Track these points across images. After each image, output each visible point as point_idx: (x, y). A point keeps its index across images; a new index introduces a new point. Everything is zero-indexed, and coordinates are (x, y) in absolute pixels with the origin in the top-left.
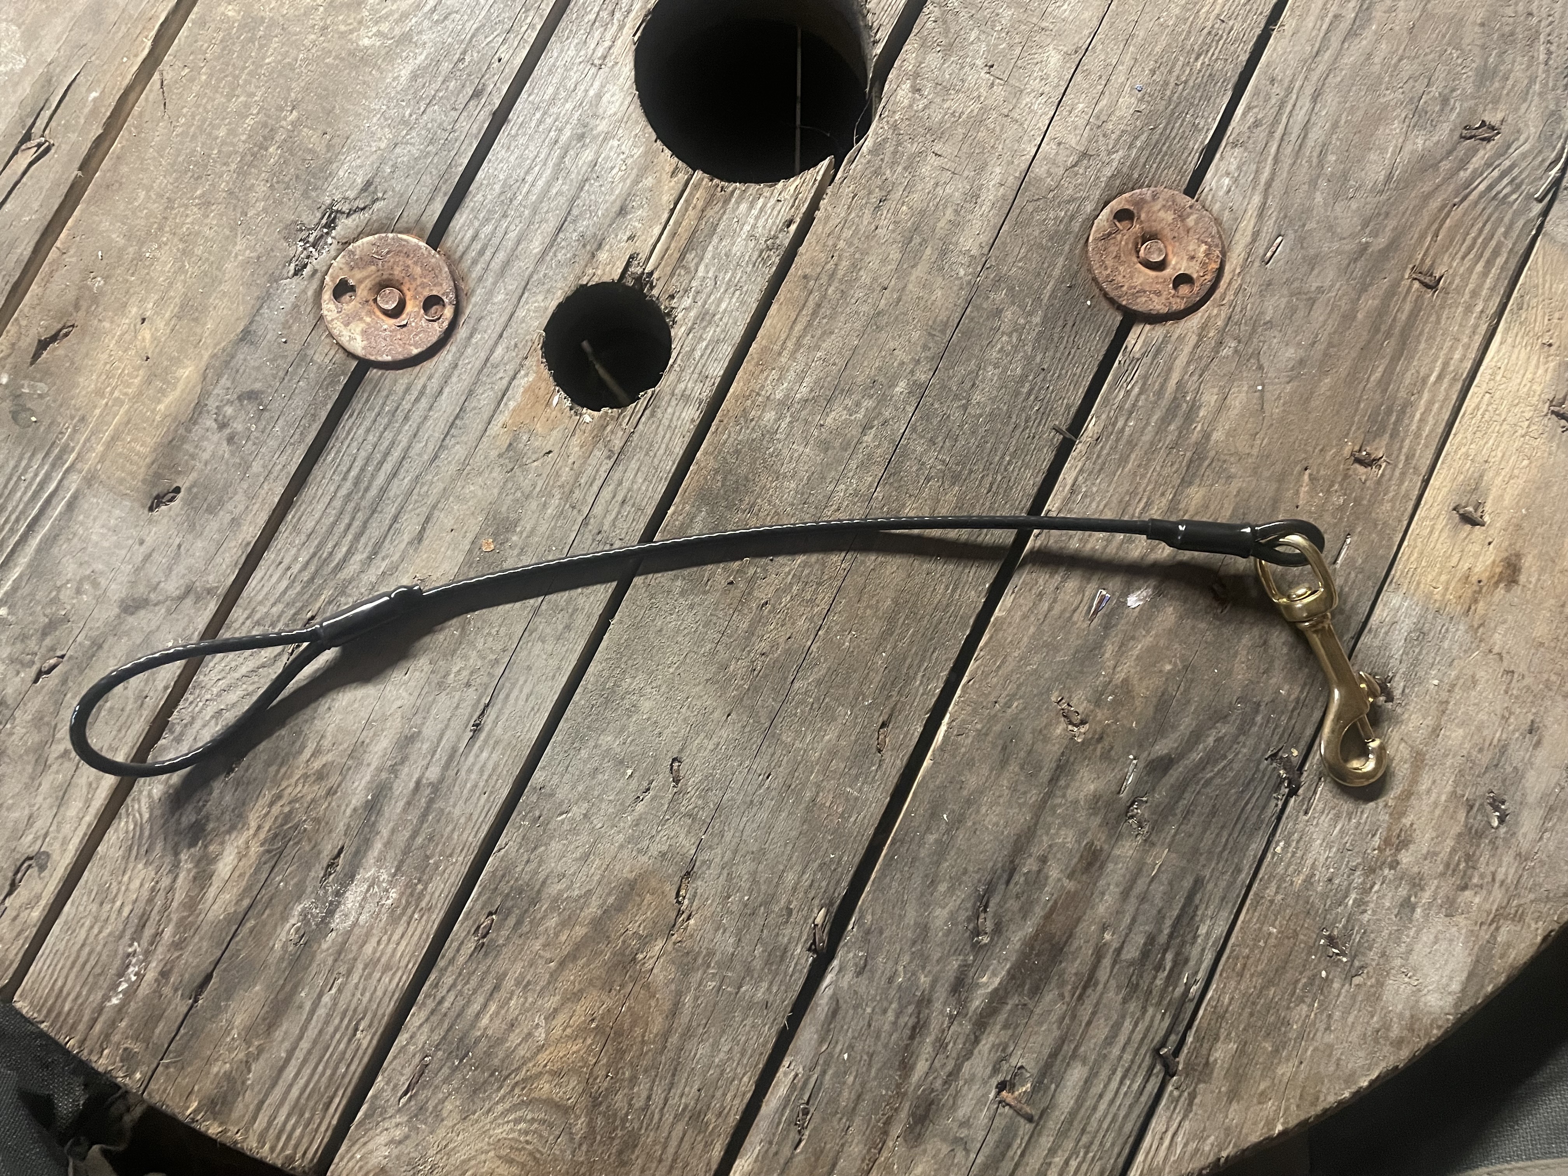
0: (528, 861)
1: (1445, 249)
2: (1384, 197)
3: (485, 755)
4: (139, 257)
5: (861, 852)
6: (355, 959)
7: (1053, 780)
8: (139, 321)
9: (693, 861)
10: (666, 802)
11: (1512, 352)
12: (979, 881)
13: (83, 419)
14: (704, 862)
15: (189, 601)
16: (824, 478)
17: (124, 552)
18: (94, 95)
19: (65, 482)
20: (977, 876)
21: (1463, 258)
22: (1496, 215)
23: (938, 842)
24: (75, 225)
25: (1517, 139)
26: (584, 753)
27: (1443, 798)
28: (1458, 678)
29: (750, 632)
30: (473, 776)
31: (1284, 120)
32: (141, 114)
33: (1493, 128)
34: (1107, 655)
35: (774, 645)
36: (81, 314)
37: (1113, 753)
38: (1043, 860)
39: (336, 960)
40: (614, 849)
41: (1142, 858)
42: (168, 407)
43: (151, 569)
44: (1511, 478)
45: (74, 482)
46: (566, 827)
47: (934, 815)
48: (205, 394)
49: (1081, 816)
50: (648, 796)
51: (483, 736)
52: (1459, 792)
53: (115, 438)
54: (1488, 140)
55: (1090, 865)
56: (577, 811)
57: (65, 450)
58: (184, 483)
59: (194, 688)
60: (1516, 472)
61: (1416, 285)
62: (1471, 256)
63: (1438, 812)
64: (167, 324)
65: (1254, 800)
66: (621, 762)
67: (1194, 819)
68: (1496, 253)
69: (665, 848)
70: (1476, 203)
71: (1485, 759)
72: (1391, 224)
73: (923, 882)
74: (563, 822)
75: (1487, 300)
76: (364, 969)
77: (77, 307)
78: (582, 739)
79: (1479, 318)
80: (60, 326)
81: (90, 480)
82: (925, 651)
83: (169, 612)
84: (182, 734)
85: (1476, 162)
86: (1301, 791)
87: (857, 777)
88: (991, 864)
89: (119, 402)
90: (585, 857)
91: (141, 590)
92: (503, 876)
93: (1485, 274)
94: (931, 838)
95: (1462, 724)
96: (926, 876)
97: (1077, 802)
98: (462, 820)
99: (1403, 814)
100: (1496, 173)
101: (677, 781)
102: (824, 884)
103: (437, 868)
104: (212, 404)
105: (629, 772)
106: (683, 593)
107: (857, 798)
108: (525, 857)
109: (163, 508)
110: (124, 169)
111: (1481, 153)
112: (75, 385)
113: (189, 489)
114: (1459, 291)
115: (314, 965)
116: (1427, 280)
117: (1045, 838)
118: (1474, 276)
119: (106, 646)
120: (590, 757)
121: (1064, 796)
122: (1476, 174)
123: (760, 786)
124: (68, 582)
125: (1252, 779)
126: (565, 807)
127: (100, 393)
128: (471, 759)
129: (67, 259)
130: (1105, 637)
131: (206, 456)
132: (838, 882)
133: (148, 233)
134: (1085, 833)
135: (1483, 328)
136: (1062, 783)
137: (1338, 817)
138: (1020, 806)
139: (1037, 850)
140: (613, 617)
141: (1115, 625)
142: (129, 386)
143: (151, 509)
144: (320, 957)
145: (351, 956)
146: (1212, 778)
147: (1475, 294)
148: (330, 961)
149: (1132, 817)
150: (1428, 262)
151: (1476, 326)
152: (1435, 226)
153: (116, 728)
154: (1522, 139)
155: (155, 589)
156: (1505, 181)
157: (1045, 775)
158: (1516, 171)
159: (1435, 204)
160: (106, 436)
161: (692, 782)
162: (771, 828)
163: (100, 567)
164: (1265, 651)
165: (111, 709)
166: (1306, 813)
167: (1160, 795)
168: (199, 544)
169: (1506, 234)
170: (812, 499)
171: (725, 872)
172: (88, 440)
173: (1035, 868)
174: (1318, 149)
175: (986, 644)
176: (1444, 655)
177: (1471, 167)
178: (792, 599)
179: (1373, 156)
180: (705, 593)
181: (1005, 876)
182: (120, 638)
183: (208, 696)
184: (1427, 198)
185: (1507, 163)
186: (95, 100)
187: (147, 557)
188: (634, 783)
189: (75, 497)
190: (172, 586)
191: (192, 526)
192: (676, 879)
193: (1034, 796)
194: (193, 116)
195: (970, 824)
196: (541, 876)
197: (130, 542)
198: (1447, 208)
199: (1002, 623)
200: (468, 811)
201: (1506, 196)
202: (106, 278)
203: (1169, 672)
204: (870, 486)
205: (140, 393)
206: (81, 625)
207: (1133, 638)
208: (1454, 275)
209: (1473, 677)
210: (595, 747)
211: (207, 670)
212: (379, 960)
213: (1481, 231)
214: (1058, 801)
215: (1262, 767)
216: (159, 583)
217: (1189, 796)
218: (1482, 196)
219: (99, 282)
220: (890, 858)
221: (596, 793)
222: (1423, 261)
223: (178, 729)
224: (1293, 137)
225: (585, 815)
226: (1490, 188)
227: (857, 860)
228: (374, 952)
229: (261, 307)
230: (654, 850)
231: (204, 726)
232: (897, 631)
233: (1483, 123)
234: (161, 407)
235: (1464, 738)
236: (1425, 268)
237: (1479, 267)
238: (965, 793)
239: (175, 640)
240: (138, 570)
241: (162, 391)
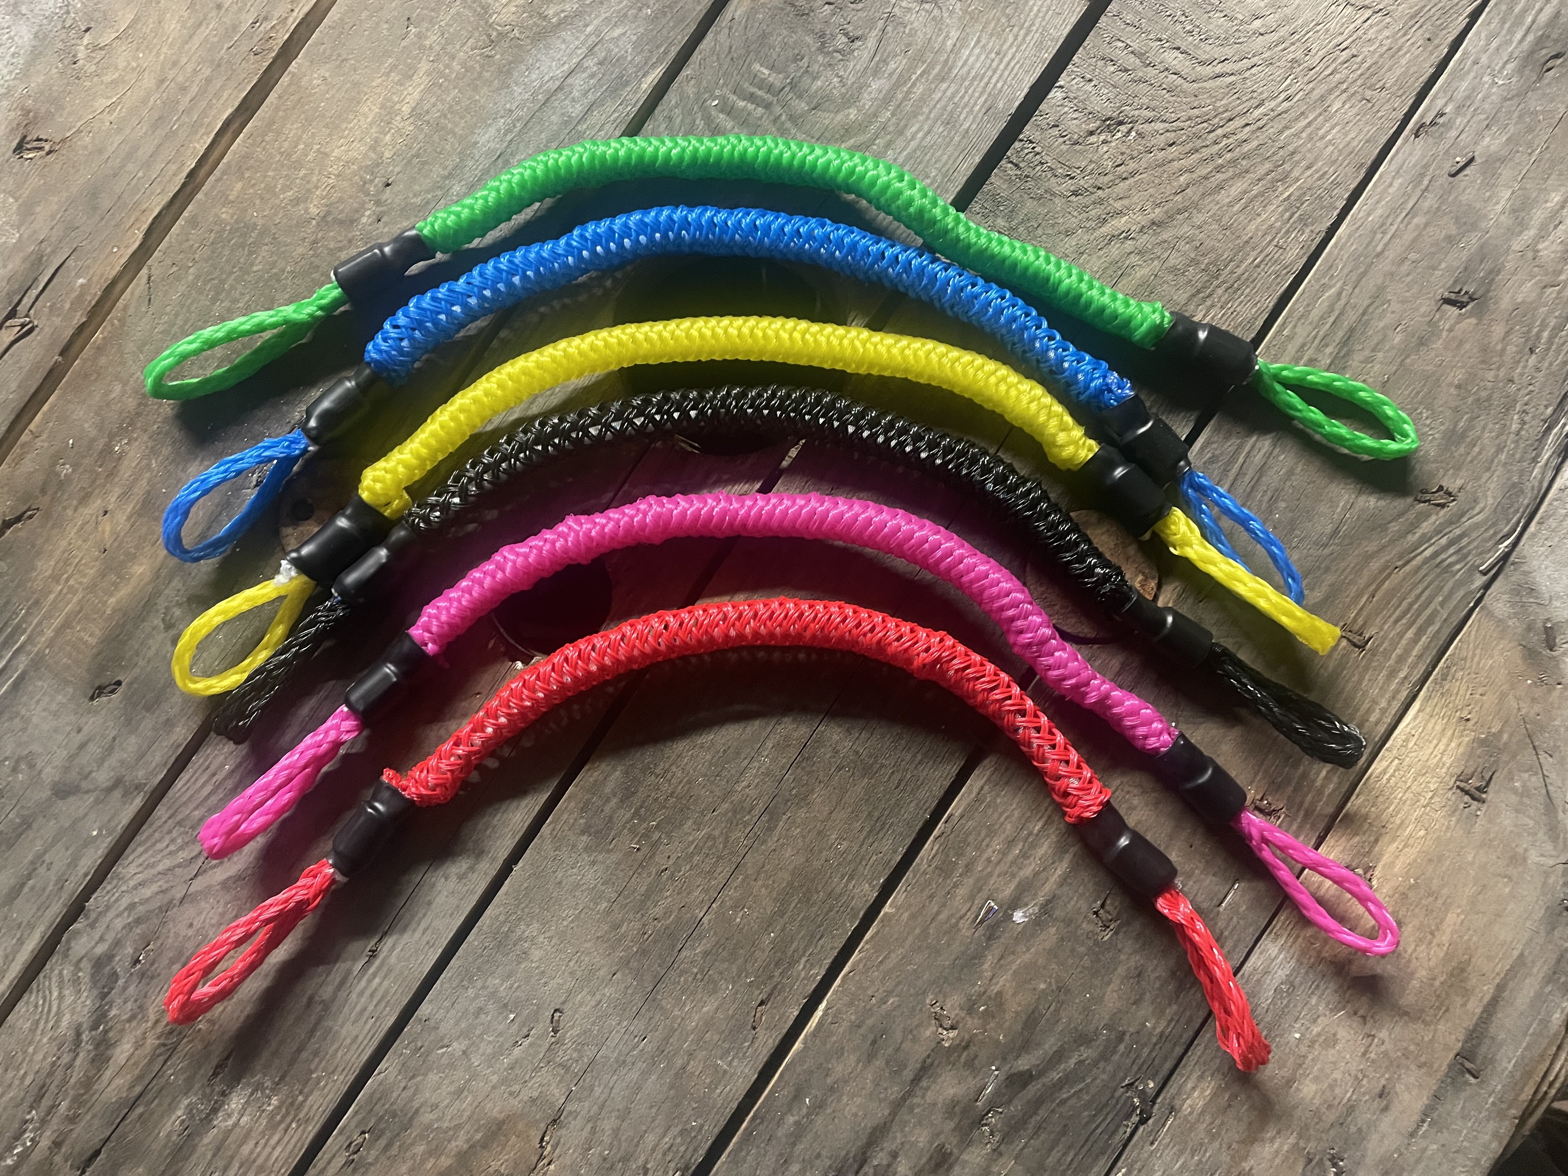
0: (404, 1088)
1: (1378, 611)
2: (1327, 551)
3: (377, 980)
4: (108, 450)
5: (722, 1123)
6: (232, 1157)
7: (916, 1080)
8: (101, 513)
9: (561, 1111)
10: (543, 1050)
11: (1428, 721)
12: (830, 1167)
13: (37, 603)
14: (570, 1113)
15: (117, 794)
16: (738, 754)
17: (60, 737)
18: (81, 281)
19: (14, 662)
20: (828, 1163)
21: (1396, 622)
22: (1436, 583)
23: (797, 1123)
24: (50, 409)
25: (1473, 508)
26: (471, 992)
27: (1286, 1148)
28: (1319, 1035)
29: (647, 896)
30: (363, 1000)
31: (1241, 460)
32: (125, 308)
33: (1450, 494)
34: (986, 966)
35: (667, 913)
36: (47, 498)
37: (976, 1062)
38: (894, 1155)
39: (214, 1155)
40: (488, 1088)
41: (988, 1166)
42: (118, 602)
43: (85, 759)
44: (1405, 846)
45: (22, 662)
46: (444, 1061)
47: (797, 1097)
48: (156, 593)
49: (937, 1117)
50: (527, 1042)
51: (377, 962)
52: (1302, 1144)
53: (66, 625)
54: (1443, 506)
55: (938, 1166)
56: (457, 1047)
57: (18, 630)
58: (125, 678)
59: (112, 878)
60: (1411, 841)
61: (1344, 643)
62: (1404, 621)
63: (1277, 1161)
64: (128, 519)
65: (1104, 1125)
66: (505, 1006)
67: (1043, 1136)
68: (1430, 621)
69: (535, 1094)
70: (1419, 568)
71: (1331, 1117)
72: (1330, 578)
73: (777, 1161)
74: (444, 1053)
75: (1413, 667)
76: (239, 1168)
77: (43, 491)
78: (471, 978)
79: (1402, 683)
80: (25, 508)
81: (37, 663)
82: (812, 936)
83: (97, 802)
84: (96, 920)
85: (1426, 527)
86: (1150, 1122)
87: (728, 1052)
88: (843, 1153)
89: (73, 591)
90: (459, 1092)
91: (73, 775)
92: (380, 1099)
93: (1415, 640)
94: (791, 1119)
95: (1316, 1079)
96: (781, 1155)
97: (935, 1104)
98: (348, 1041)
99: (1245, 1158)
100: (1444, 541)
101: (555, 1031)
102: (682, 1149)
103: (318, 1083)
104: (162, 603)
105: (512, 1016)
106: (587, 849)
107: (725, 1072)
108: (402, 1085)
109: (104, 699)
110: (103, 361)
111: (1433, 518)
112: (33, 569)
113: (130, 684)
114: (1387, 654)
115: (195, 1156)
116: (1356, 639)
117: (898, 1135)
118: (1404, 642)
119: (35, 826)
120: (477, 996)
121: (923, 1097)
122: (1425, 539)
123: (635, 1047)
124: (6, 759)
125: (1107, 1104)
126: (446, 1041)
127: (56, 578)
128: (363, 983)
129: (38, 443)
130: (988, 947)
131: (148, 656)
132: (695, 1150)
133: (120, 427)
134: (938, 1135)
135: (1404, 694)
136: (924, 1083)
137: (1181, 1152)
138: (880, 1101)
139: (889, 1145)
140: (516, 863)
141: (999, 937)
142: (84, 576)
143: (92, 698)
144: (200, 1150)
145: (230, 1154)
146: (1068, 1098)
147: (1401, 659)
148: (209, 1157)
149: (986, 1125)
150: (1360, 621)
151: (1397, 692)
152: (1373, 587)
153: (36, 907)
154: (1477, 510)
155: (86, 777)
156: (1452, 550)
157: (908, 1074)
158: (1465, 541)
159: (1375, 565)
160: (56, 623)
161: (570, 1034)
162: (639, 1088)
163: (35, 748)
164: (1138, 982)
165: (33, 888)
166: (1152, 1143)
167: (1017, 1107)
168: (133, 739)
169: (1442, 604)
170: (724, 773)
171: (590, 1125)
172: (40, 623)
173: (885, 1162)
174: (1269, 494)
175: (872, 937)
176: (1311, 1010)
177: (1419, 533)
178: (690, 869)
179: (1323, 508)
180: (609, 851)
181: (856, 1166)
182: (48, 821)
183: (124, 888)
184: (1369, 557)
185: (1458, 532)
186: (82, 285)
187: (82, 746)
188: (515, 1026)
189: (21, 678)
190: (103, 777)
191: (129, 721)
192: (543, 1126)
193: (895, 1092)
194: (176, 316)
195: (829, 1111)
196: (415, 1104)
197: (68, 728)
198: (1389, 569)
199: (890, 920)
200: (354, 1033)
201: (1451, 565)
202: (75, 466)
203: (1043, 990)
204: (783, 767)
205: (95, 585)
206: (14, 802)
207: (1013, 953)
208: (1384, 638)
209: (1334, 1035)
210: (483, 987)
211: (127, 862)
212: (254, 1161)
213: (1418, 597)
214: (916, 1100)
215: (1117, 1094)
216: (90, 772)
217: (1043, 1113)
218: (1426, 561)
219: (67, 468)
220: (748, 1132)
221: (478, 1032)
222: (1355, 620)
223: (93, 916)
224: (1247, 479)
225: (464, 1052)
226: (1436, 554)
227: (717, 1131)
228: (251, 1153)
229: (220, 514)
230: (525, 1095)
231: (118, 916)
232: (789, 914)
233: (1441, 488)
234: (112, 601)
235: (1316, 1093)
236: (1356, 628)
237: (1410, 634)
238: (829, 1080)
239: (100, 830)
240: (72, 757)
241: (116, 585)
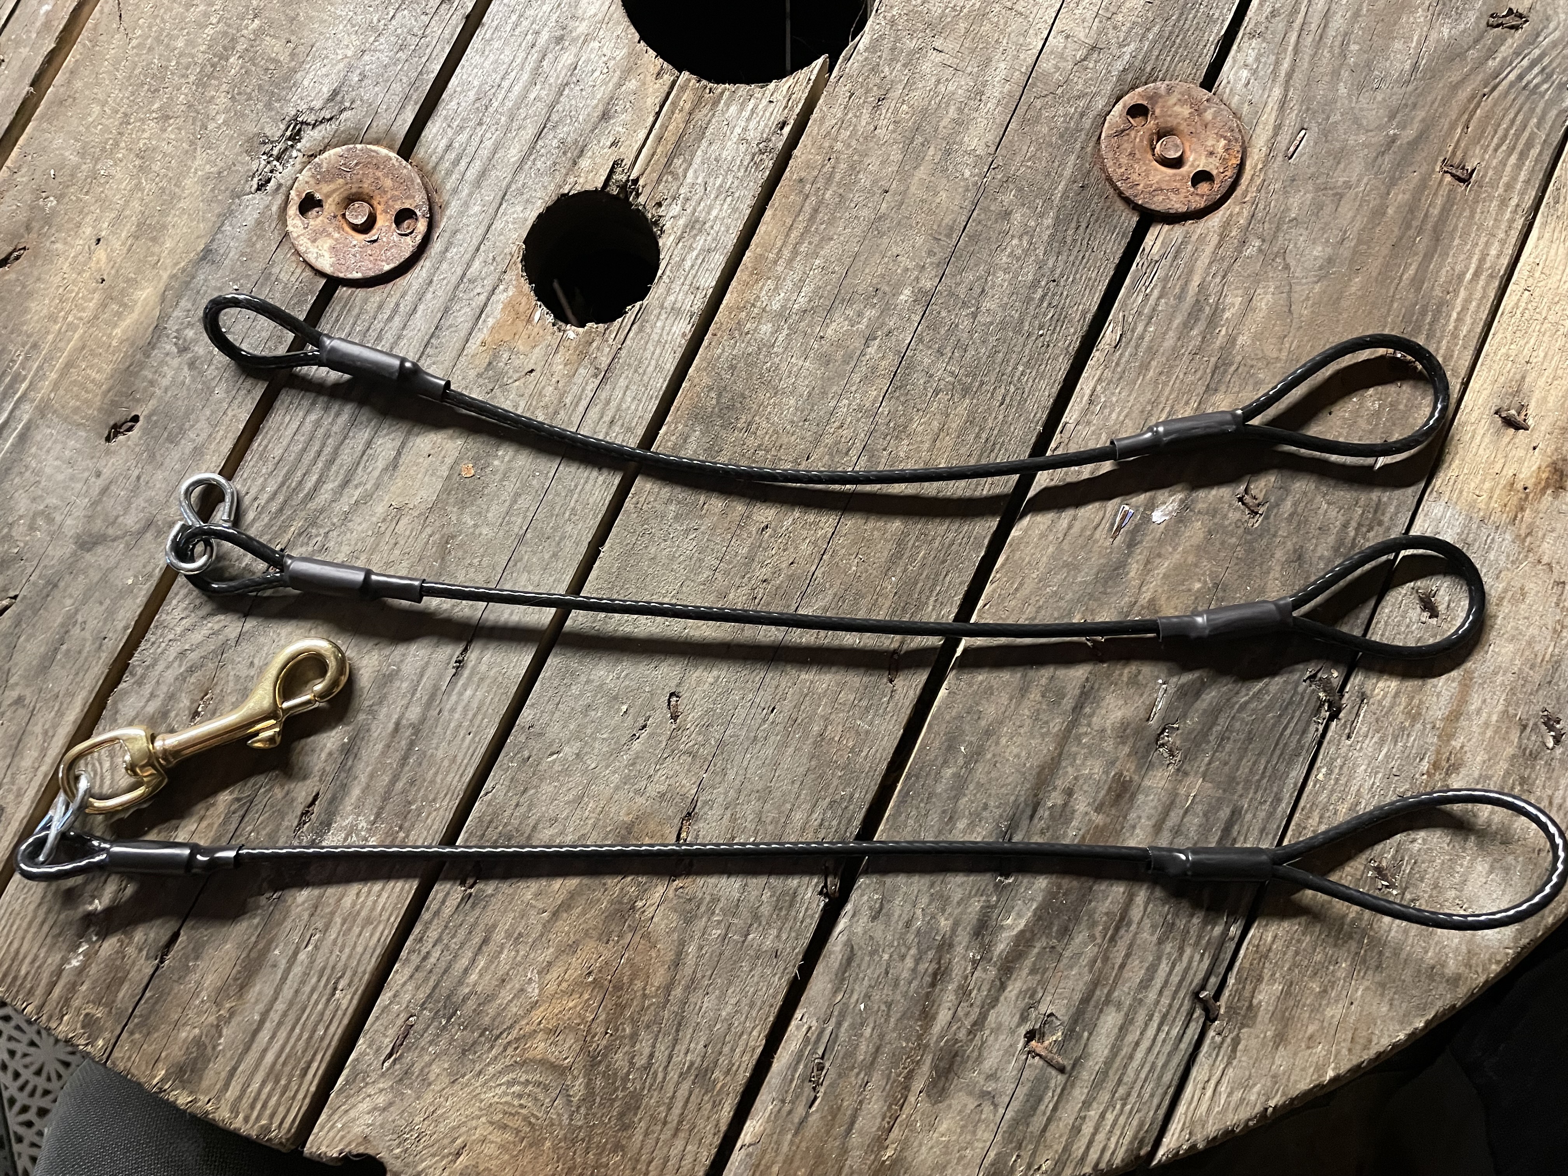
0: (517, 805)
1: (1476, 141)
2: (1411, 87)
3: (469, 693)
4: (94, 175)
5: (874, 788)
6: (333, 913)
7: (1078, 708)
8: (94, 241)
9: (694, 802)
10: (664, 739)
11: (1550, 247)
12: (1001, 816)
13: (35, 346)
14: (706, 803)
15: (149, 536)
16: (824, 393)
17: (79, 486)
18: (46, 8)
19: (17, 413)
20: (998, 812)
21: (1496, 150)
22: (1528, 105)
23: (957, 776)
24: (28, 143)
25: (1545, 27)
26: (575, 690)
27: (1494, 718)
28: (1505, 591)
29: (750, 559)
30: (457, 716)
31: (1303, 9)
32: (95, 27)
33: (1520, 16)
34: (1132, 574)
35: (777, 571)
36: (33, 235)
37: (1140, 677)
38: (1069, 793)
39: (312, 915)
40: (608, 791)
41: (1175, 789)
42: (124, 332)
43: (109, 503)
44: (1555, 378)
45: (26, 413)
46: (558, 768)
47: (951, 747)
48: (164, 317)
49: (1108, 745)
50: (645, 734)
51: (466, 673)
52: (1511, 711)
53: (69, 365)
54: (1516, 28)
55: (1119, 796)
56: (568, 751)
57: (17, 379)
58: (142, 411)
59: (156, 627)
60: (1560, 372)
61: (1448, 178)
62: (1504, 148)
63: (1489, 733)
64: (123, 244)
65: (1292, 725)
66: (615, 698)
67: (1228, 747)
68: (1529, 145)
69: (663, 788)
70: (1507, 93)
71: (1536, 677)
72: (1421, 114)
73: (941, 819)
74: (554, 761)
75: (1522, 193)
76: (343, 925)
77: (28, 228)
78: (572, 674)
79: (1515, 212)
80: (10, 249)
81: (43, 410)
82: (937, 575)
83: (129, 548)
84: (143, 676)
85: (1505, 51)
86: (1342, 715)
87: (867, 709)
88: (1013, 798)
89: (72, 327)
90: (579, 800)
91: (98, 525)
92: (491, 822)
93: (1519, 166)
94: (948, 772)
95: (1512, 639)
96: (944, 812)
97: (1103, 730)
98: (446, 763)
99: (1451, 736)
100: (1525, 62)
101: (674, 717)
102: (835, 823)
103: (419, 815)
104: (172, 326)
105: (624, 708)
106: (676, 518)
107: (867, 732)
108: (514, 803)
109: (121, 438)
110: (78, 84)
111: (1510, 41)
112: (26, 311)
113: (149, 417)
114: (1494, 185)
115: (290, 920)
116: (1459, 173)
117: (1070, 769)
118: (1508, 169)
119: (62, 584)
120: (581, 694)
121: (1089, 725)
122: (1506, 63)
123: (764, 721)
124: (21, 517)
125: (1291, 702)
126: (555, 748)
127: (52, 318)
128: (454, 698)
129: (18, 178)
130: (1129, 555)
131: (165, 382)
132: (850, 821)
133: (103, 150)
134: (1113, 763)
135: (1519, 223)
136: (1087, 710)
137: (1382, 741)
138: (1043, 736)
139: (1061, 783)
140: (602, 544)
141: (1141, 542)
142: (83, 310)
143: (108, 439)
144: (295, 911)
145: (328, 910)
146: (1246, 703)
147: (1509, 187)
148: (306, 916)
149: (1163, 745)
150: (1459, 154)
151: (1512, 221)
152: (1466, 116)
153: (73, 671)
154: (1552, 26)
155: (114, 523)
156: (1536, 70)
157: (1068, 703)
158: (1546, 61)
159: (1464, 94)
160: (60, 364)
161: (691, 717)
162: (777, 764)
163: (53, 501)
164: (1300, 566)
165: (68, 651)
166: (1349, 737)
167: (1192, 721)
168: (159, 475)
169: (1539, 126)
170: (813, 415)
171: (729, 813)
172: (40, 368)
173: (1060, 802)
174: (1340, 38)
175: (1003, 565)
176: (1491, 566)
177: (1499, 56)
178: (794, 523)
179: (1398, 45)
180: (701, 517)
181: (1029, 812)
182: (75, 578)
183: (171, 636)
184: (1455, 88)
185: (1537, 52)
186: (47, 13)
187: (105, 490)
188: (630, 719)
189: (27, 428)
190: (131, 521)
191: (152, 456)
192: (677, 821)
193: (1057, 725)
194: (150, 27)
195: (989, 756)
196: (531, 822)
197: (86, 474)
198: (1478, 98)
199: (1019, 544)
200: (452, 753)
201: (1537, 86)
202: (59, 198)
203: (1199, 590)
204: (875, 401)
205: (96, 317)
206: (35, 563)
207: (1159, 555)
208: (1487, 168)
209: (1522, 589)
210: (587, 682)
211: (168, 608)
212: (358, 913)
213: (1513, 121)
214: (1084, 729)
215: (1300, 689)
216: (117, 517)
217: (1223, 721)
218: (1512, 85)
219: (52, 202)
220: (905, 794)
221: (589, 731)
222: (1454, 153)
223: (139, 671)
224: (1313, 27)
225: (578, 755)
226: (1520, 77)
227: (870, 797)
228: (354, 904)
229: (223, 224)
230: (653, 790)
231: (167, 668)
232: (907, 554)
233: (1511, 10)
234: (118, 331)
235: (1515, 654)
236: (1456, 161)
237: (1513, 159)
238: (983, 723)
239: (136, 577)
240: (95, 504)
241: (119, 314)
